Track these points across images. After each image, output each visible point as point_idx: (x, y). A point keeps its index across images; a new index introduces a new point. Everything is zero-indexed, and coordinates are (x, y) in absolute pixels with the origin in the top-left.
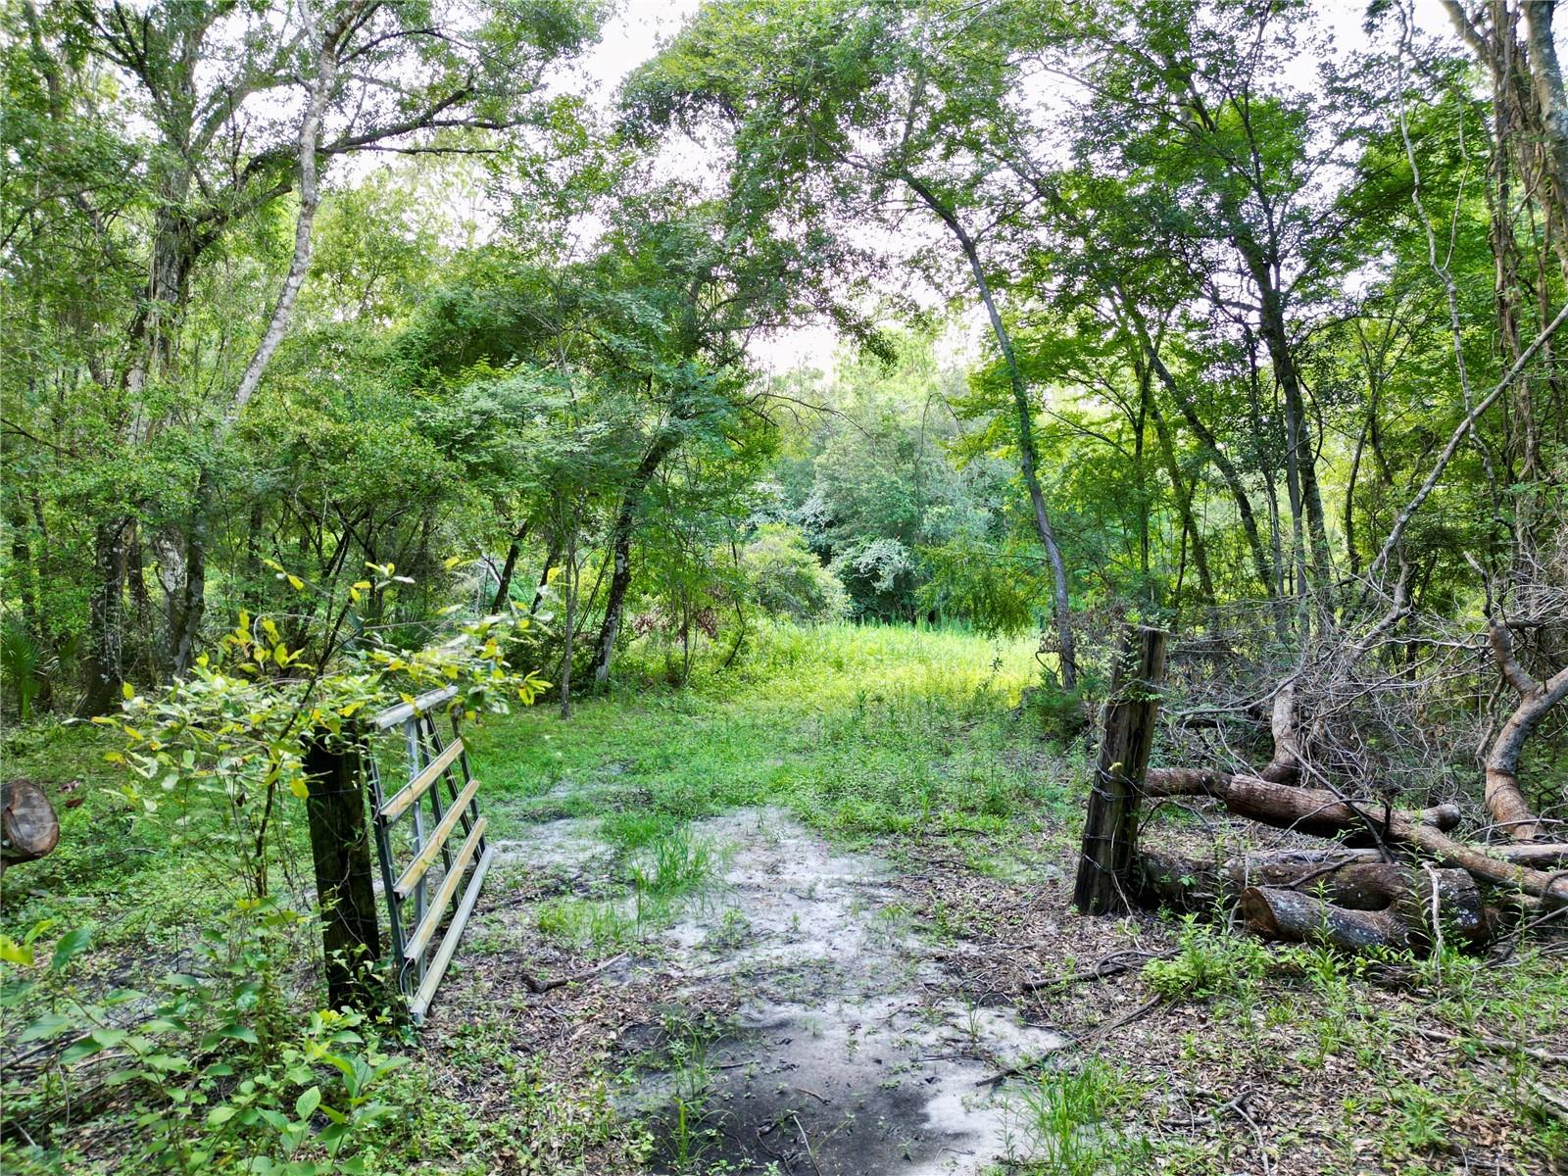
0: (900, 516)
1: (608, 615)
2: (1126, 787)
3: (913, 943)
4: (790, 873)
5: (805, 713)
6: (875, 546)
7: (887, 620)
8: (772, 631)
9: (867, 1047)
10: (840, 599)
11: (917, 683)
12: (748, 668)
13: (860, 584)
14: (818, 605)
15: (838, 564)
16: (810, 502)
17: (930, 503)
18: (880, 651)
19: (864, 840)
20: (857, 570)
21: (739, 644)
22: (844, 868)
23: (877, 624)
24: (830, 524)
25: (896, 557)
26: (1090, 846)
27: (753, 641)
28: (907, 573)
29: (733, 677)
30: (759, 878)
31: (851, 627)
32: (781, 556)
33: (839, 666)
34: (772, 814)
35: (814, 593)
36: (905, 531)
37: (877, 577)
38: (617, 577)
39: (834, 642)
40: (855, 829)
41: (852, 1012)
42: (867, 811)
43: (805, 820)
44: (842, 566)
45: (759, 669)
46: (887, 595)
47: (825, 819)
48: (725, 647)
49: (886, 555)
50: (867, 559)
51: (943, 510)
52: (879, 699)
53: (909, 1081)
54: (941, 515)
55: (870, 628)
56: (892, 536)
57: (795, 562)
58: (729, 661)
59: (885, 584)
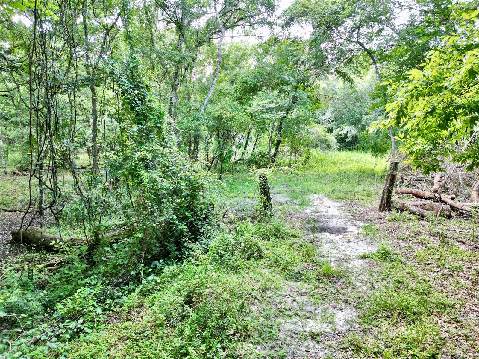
0: (355, 118)
1: (276, 150)
2: (389, 190)
3: (348, 214)
4: (325, 204)
5: (326, 176)
6: (347, 128)
7: (349, 150)
8: (317, 153)
9: (339, 224)
10: (335, 144)
11: (355, 169)
12: (310, 164)
13: (341, 140)
14: (329, 147)
15: (335, 133)
16: (327, 114)
17: (364, 115)
18: (346, 160)
19: (340, 200)
20: (341, 135)
21: (308, 158)
22: (335, 204)
23: (346, 151)
24: (333, 121)
25: (353, 131)
26: (382, 200)
27: (311, 157)
28: (356, 136)
29: (306, 166)
30: (319, 204)
31: (338, 152)
32: (319, 134)
33: (334, 164)
34: (320, 195)
35: (328, 143)
36: (356, 123)
37: (347, 137)
38: (278, 141)
39: (333, 157)
40: (338, 198)
41: (337, 220)
42: (341, 195)
43: (327, 196)
44: (336, 134)
45: (313, 164)
46: (349, 142)
47: (332, 196)
48: (303, 158)
49: (349, 130)
50: (344, 132)
51: (368, 117)
52: (345, 173)
53: (346, 227)
54: (367, 118)
55: (344, 152)
56: (352, 124)
57: (323, 136)
58: (306, 162)
59: (349, 139)
